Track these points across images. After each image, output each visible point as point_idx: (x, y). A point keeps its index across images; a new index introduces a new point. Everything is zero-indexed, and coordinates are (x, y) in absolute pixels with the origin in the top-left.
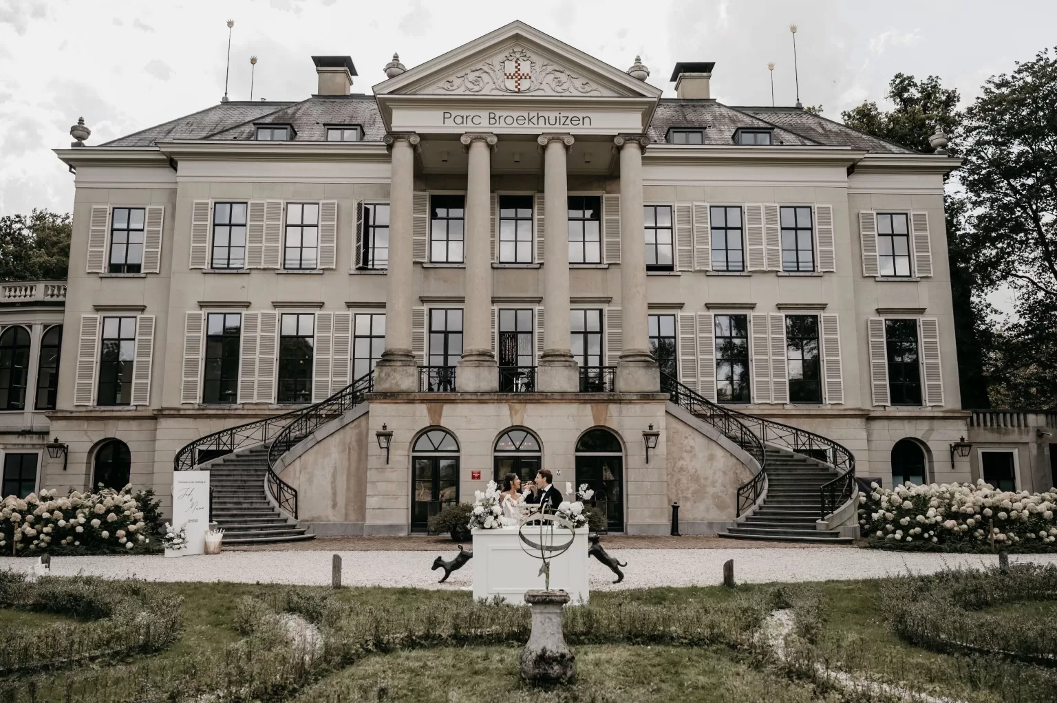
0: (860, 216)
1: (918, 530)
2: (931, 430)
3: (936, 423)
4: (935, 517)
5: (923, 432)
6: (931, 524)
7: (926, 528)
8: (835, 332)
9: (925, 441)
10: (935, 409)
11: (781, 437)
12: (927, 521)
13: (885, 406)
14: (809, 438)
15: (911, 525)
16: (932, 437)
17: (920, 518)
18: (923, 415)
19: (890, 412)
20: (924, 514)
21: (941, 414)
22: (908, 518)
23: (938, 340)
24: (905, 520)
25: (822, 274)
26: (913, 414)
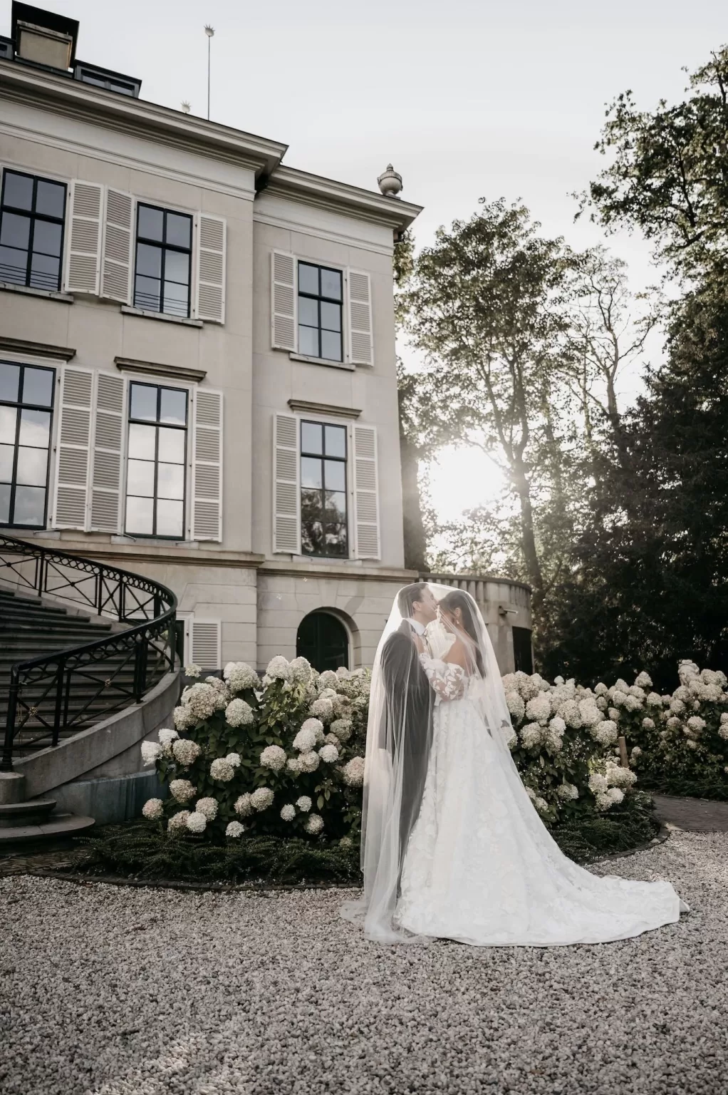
0: (273, 257)
1: (261, 796)
2: (360, 597)
3: (368, 586)
4: (317, 748)
5: (347, 600)
6: (304, 775)
7: (288, 788)
8: (215, 420)
9: (350, 614)
10: (367, 565)
11: (73, 584)
12: (294, 764)
13: (292, 555)
14: (121, 581)
15: (244, 781)
16: (360, 609)
17: (271, 755)
18: (350, 571)
19: (299, 563)
20: (286, 739)
21: (375, 573)
22: (234, 759)
23: (376, 460)
24: (225, 765)
25: (200, 324)
26: (335, 570)
